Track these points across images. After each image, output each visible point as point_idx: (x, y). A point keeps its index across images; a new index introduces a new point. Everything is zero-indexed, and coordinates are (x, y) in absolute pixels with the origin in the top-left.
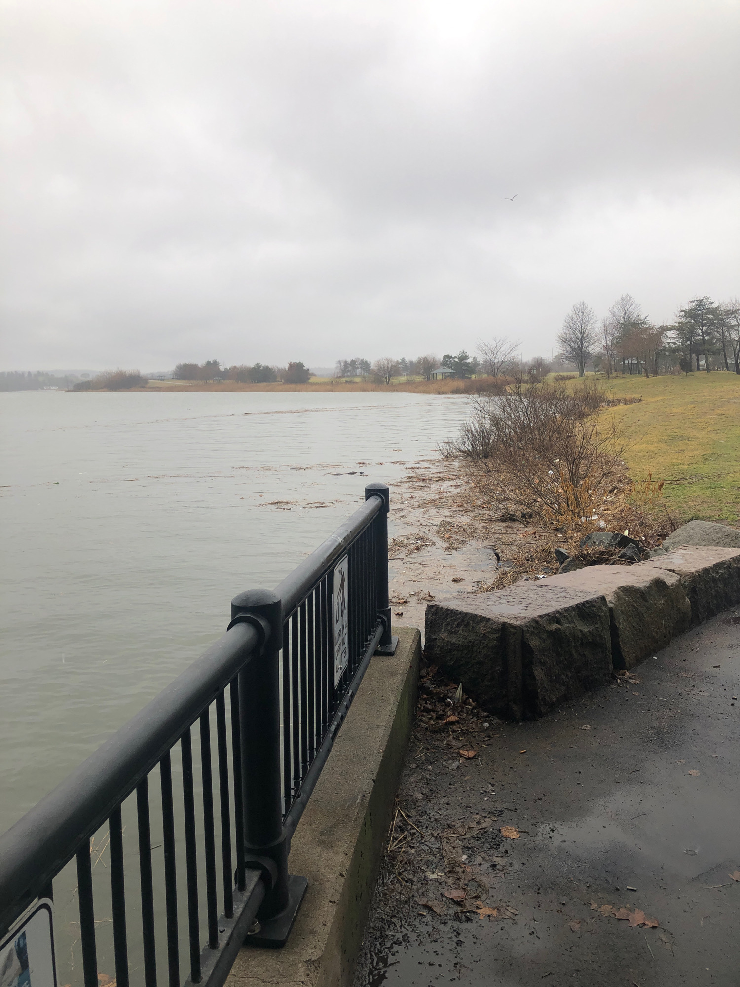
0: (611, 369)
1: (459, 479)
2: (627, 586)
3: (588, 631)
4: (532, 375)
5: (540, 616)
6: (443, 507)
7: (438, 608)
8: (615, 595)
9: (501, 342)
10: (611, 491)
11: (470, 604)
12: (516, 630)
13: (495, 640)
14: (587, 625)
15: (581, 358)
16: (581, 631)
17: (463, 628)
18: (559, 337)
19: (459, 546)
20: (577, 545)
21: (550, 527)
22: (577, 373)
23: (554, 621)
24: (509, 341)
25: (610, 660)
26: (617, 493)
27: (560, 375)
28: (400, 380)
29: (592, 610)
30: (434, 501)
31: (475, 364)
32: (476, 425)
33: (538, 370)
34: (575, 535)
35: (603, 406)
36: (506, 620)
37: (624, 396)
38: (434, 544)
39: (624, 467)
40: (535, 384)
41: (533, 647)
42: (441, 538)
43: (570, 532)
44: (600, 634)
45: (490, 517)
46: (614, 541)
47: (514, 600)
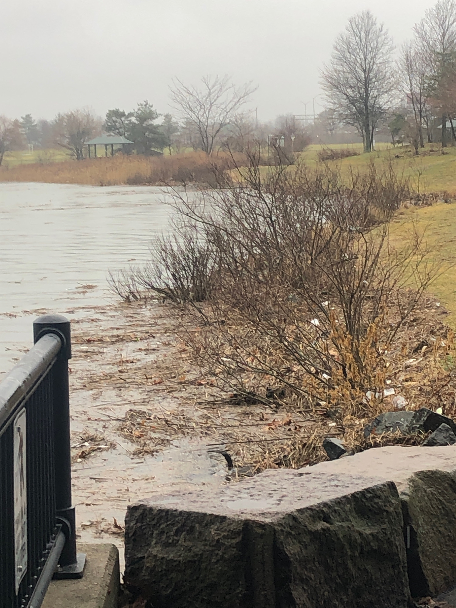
0: (421, 138)
1: (153, 339)
2: (429, 471)
3: (370, 534)
4: (278, 150)
5: (298, 511)
6: (127, 385)
7: (145, 510)
8: (411, 484)
9: (217, 87)
10: (417, 350)
11: (194, 502)
12: (265, 529)
13: (234, 548)
14: (368, 525)
15: (367, 117)
16: (360, 534)
17: (185, 535)
18: (326, 77)
19: (158, 447)
20: (360, 435)
21: (316, 411)
22: (360, 146)
23: (319, 518)
24: (233, 86)
25: (405, 579)
26: (427, 352)
27: (328, 149)
28: (24, 158)
29: (375, 503)
30: (111, 377)
31: (170, 128)
32: (181, 241)
33: (287, 139)
34: (357, 422)
35: (406, 207)
36: (249, 517)
37: (444, 189)
38: (113, 446)
39: (440, 310)
40: (283, 167)
41: (289, 555)
42: (126, 437)
43: (349, 417)
44: (389, 539)
45: (212, 399)
46: (417, 421)
47: (260, 493)
